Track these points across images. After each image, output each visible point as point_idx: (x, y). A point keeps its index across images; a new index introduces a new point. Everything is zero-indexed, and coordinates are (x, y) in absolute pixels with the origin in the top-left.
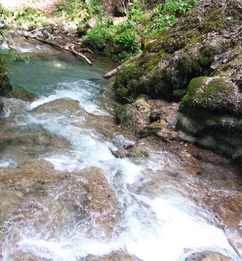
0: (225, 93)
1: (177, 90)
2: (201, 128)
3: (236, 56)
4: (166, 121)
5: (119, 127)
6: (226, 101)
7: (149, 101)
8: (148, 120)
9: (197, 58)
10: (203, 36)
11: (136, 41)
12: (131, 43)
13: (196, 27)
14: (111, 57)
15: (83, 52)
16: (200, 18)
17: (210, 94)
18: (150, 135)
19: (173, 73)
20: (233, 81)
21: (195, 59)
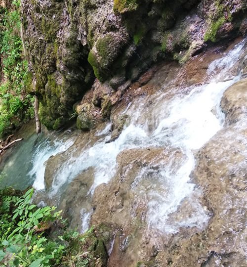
0: (111, 42)
1: (85, 79)
2: (124, 73)
3: (86, 24)
4: (106, 94)
5: (91, 131)
6: (117, 44)
7: (82, 102)
8: (97, 108)
9: (72, 52)
10: (56, 41)
11: (22, 100)
12: (21, 103)
13: (46, 44)
14: (24, 123)
15: (9, 141)
16: (41, 38)
17: (106, 53)
18: (110, 110)
19: (71, 75)
20: (104, 33)
21: (72, 54)
